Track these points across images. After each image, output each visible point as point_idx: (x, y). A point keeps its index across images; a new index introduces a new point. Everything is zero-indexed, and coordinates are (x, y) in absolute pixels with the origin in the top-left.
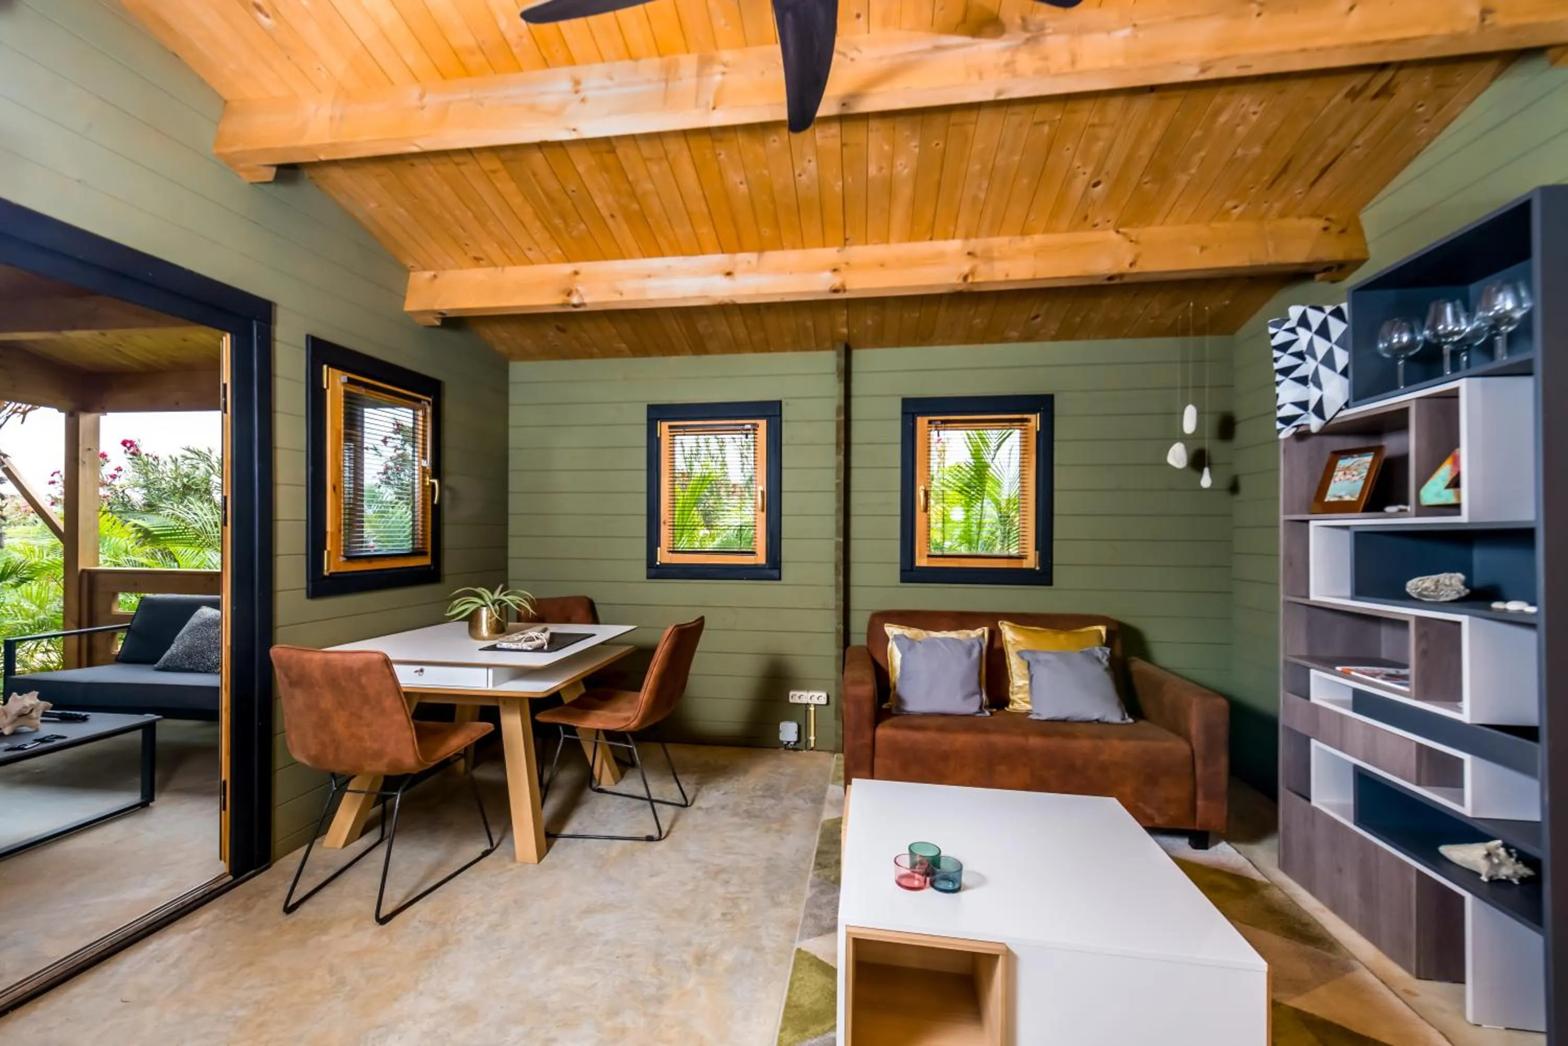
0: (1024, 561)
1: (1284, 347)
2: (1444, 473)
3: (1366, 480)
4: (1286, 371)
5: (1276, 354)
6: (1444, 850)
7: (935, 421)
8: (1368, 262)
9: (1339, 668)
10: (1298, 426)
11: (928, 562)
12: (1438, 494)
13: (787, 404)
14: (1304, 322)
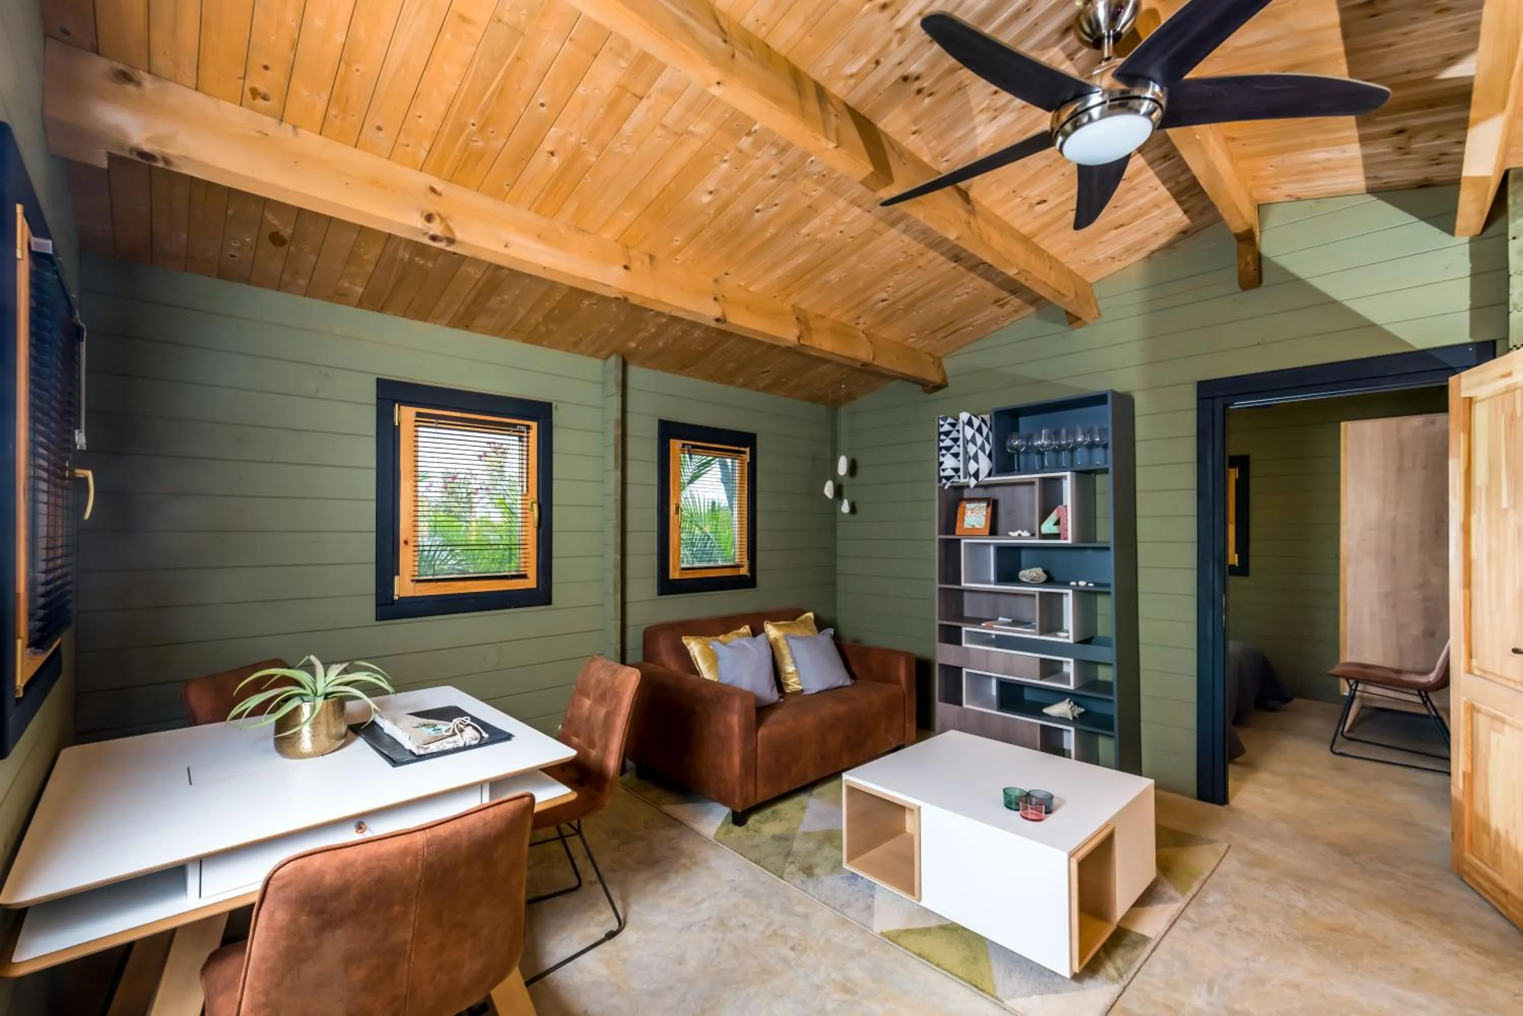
0: (741, 569)
1: (947, 434)
2: (1053, 517)
3: (986, 516)
4: (948, 449)
5: (942, 437)
6: (1045, 711)
7: (688, 445)
8: (946, 389)
9: (983, 624)
10: (952, 482)
11: (681, 575)
12: (1050, 528)
13: (556, 407)
14: (970, 423)
